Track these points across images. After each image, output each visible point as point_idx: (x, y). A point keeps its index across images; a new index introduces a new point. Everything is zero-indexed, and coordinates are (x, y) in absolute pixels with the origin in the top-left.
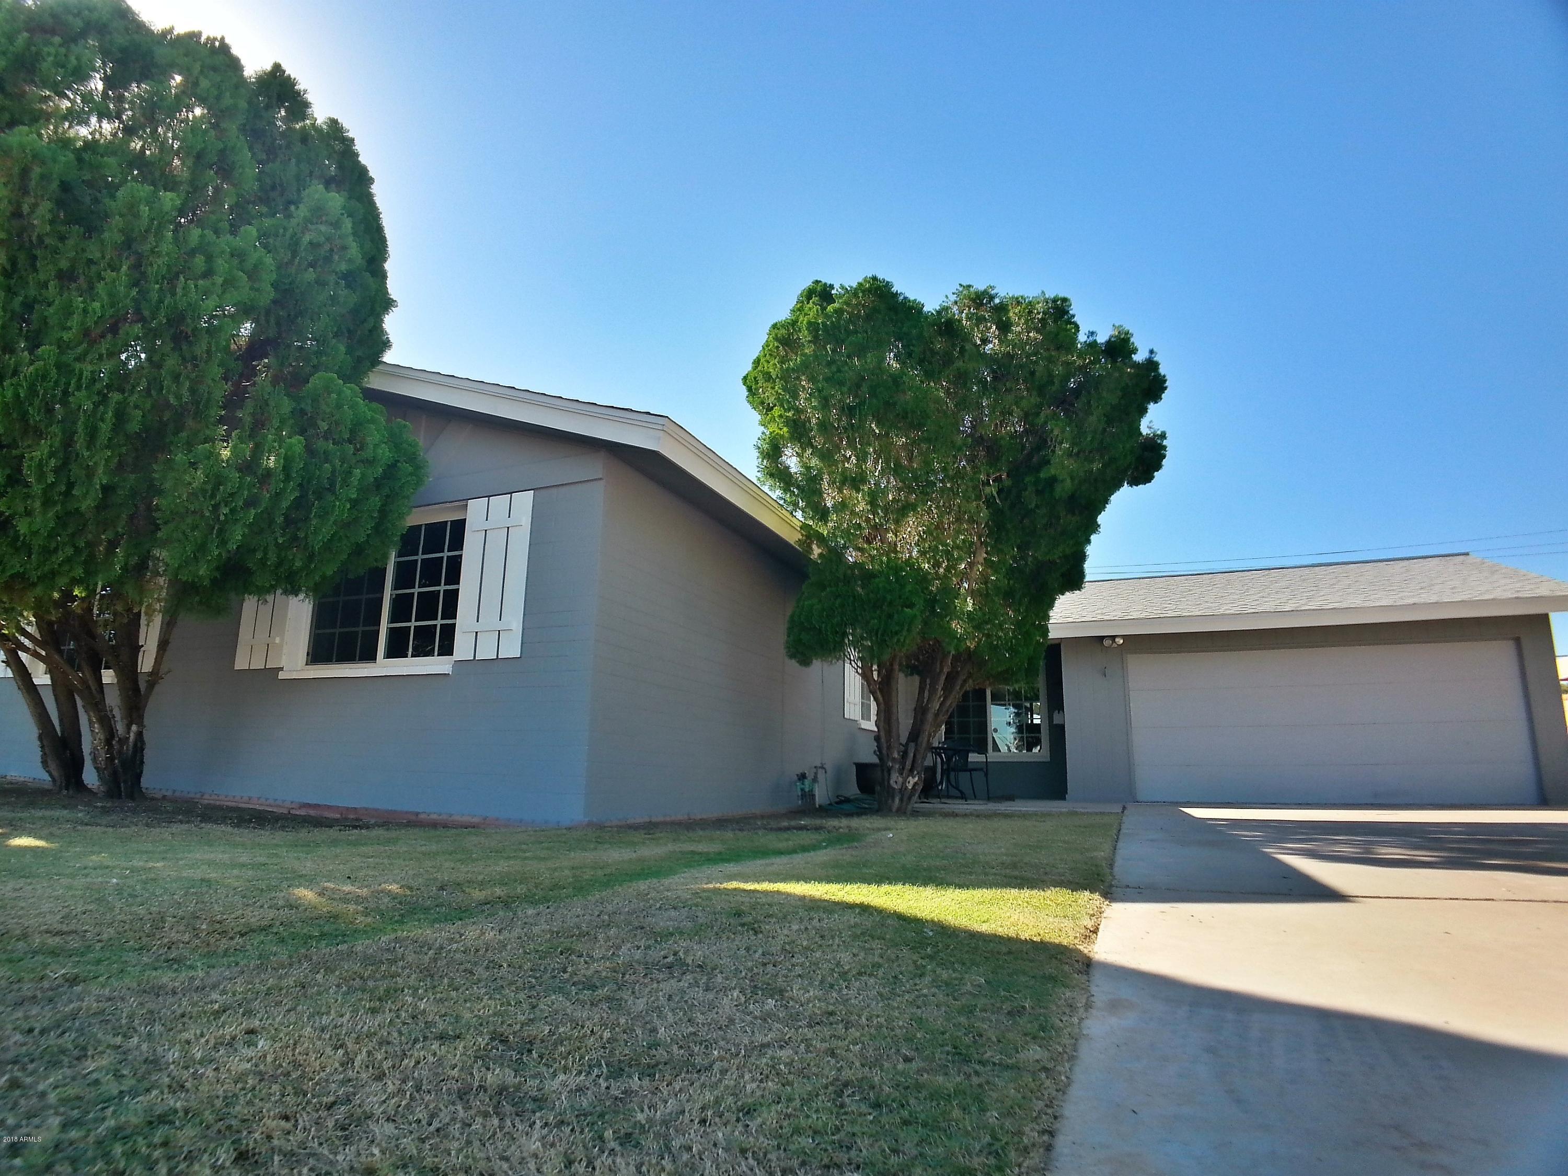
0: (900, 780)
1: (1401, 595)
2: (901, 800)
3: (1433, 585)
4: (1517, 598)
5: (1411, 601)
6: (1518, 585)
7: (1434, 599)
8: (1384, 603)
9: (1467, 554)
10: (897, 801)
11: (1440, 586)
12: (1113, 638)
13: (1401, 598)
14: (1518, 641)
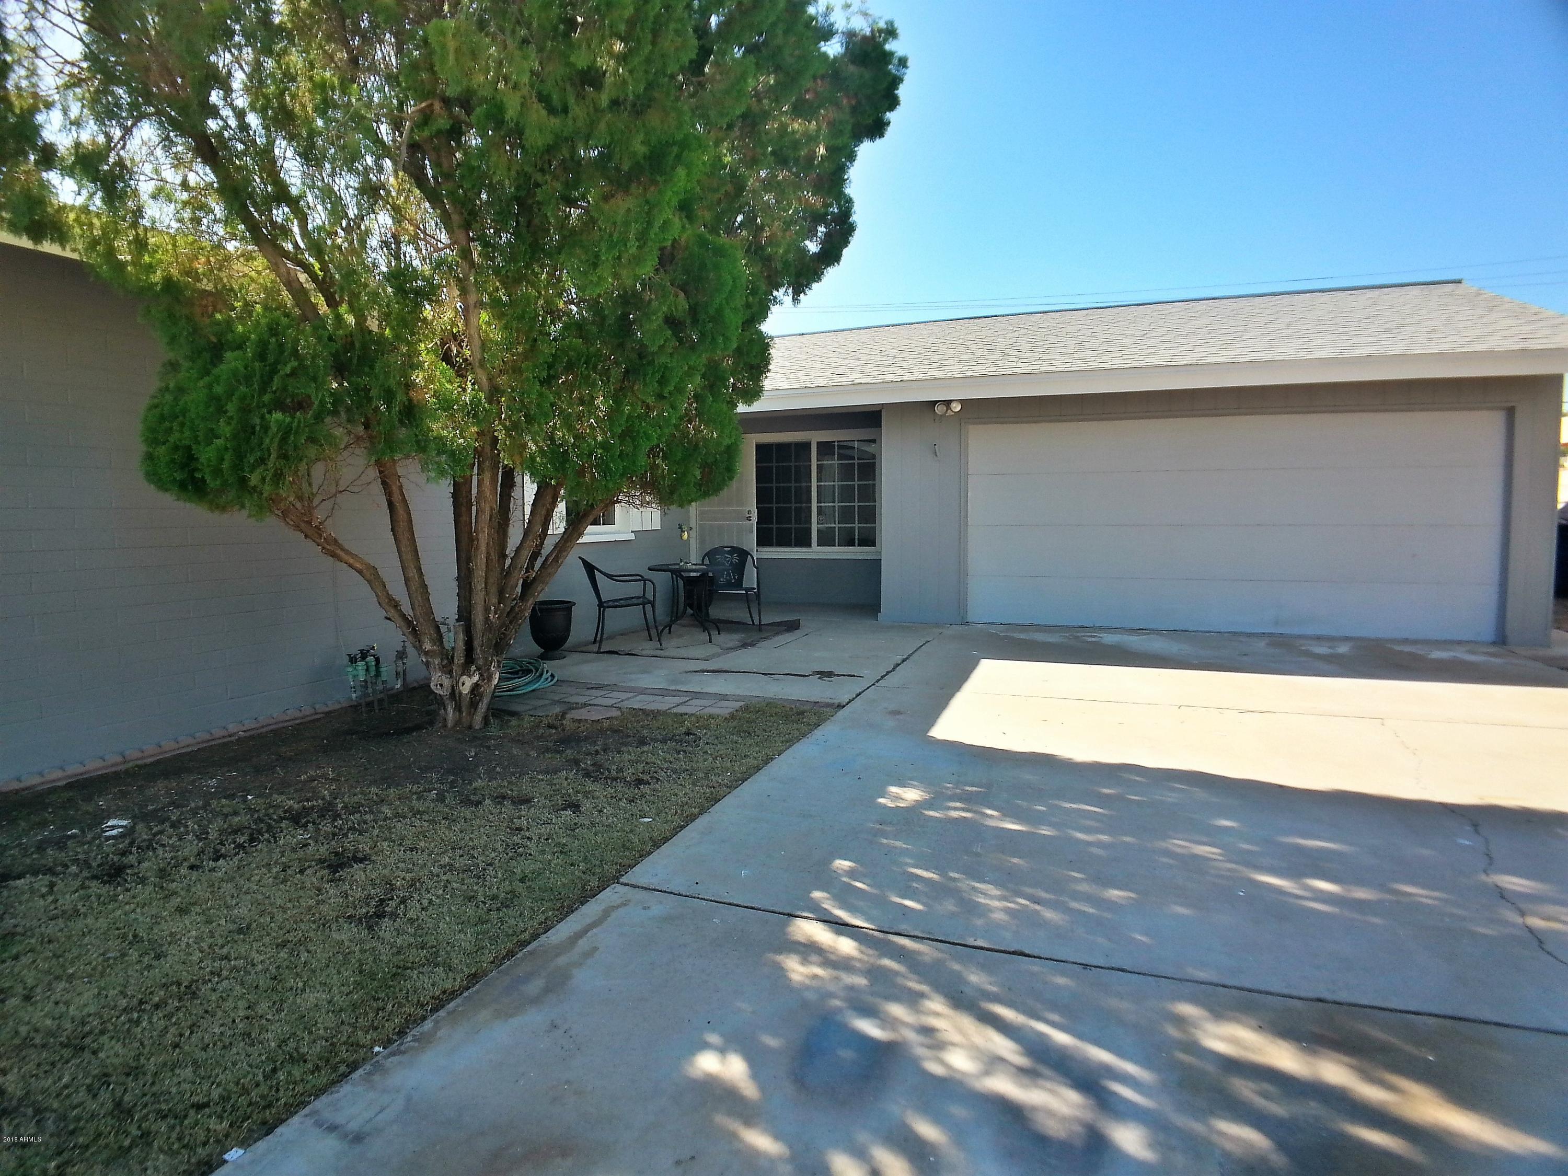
0: (446, 682)
1: (1356, 340)
2: (458, 708)
3: (1403, 325)
4: (1523, 350)
5: (1365, 351)
6: (1527, 328)
7: (1399, 349)
8: (1323, 354)
9: (1459, 282)
10: (450, 710)
11: (1413, 328)
12: (948, 403)
13: (1353, 346)
14: (1510, 413)
